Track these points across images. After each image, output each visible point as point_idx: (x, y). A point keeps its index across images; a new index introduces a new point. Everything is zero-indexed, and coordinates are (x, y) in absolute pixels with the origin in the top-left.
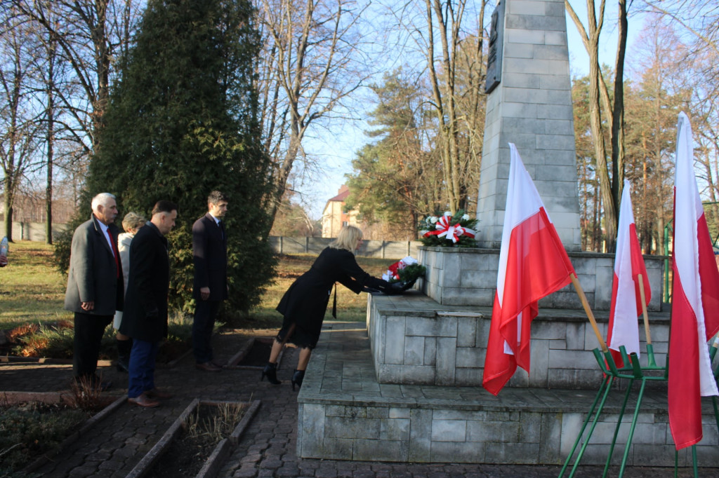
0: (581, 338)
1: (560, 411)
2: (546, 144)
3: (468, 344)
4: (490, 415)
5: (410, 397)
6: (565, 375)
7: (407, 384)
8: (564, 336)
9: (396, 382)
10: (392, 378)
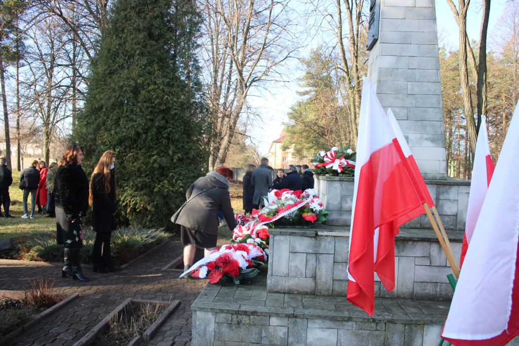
0: (444, 255)
1: (422, 323)
2: (416, 90)
3: (344, 260)
4: (359, 325)
5: (289, 306)
6: (428, 288)
7: (291, 293)
8: (428, 253)
9: (282, 291)
10: (279, 288)
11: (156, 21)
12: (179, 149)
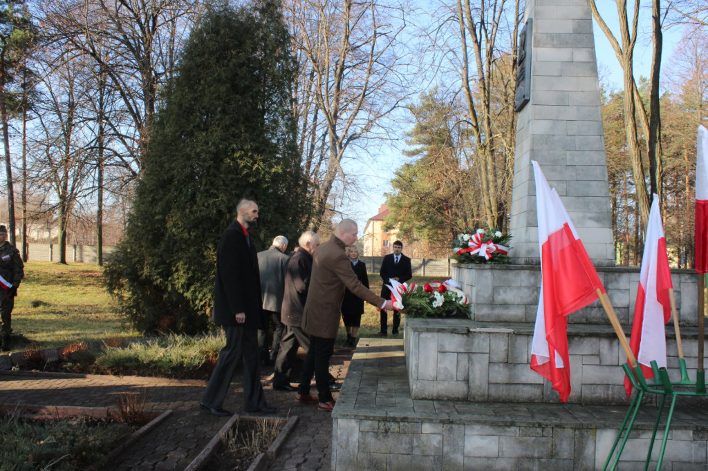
0: (615, 354)
1: (594, 426)
2: (577, 160)
3: (501, 360)
4: (523, 431)
5: (442, 412)
6: (599, 390)
7: (441, 400)
8: (597, 351)
9: (430, 398)
10: (426, 394)
11: (242, 70)
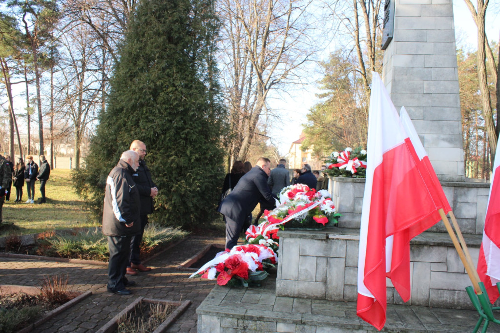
3: (355, 264)
5: (298, 312)
6: (445, 295)
7: (301, 298)
8: (445, 259)
9: (292, 296)
10: (288, 292)
11: (176, 25)
12: (196, 149)
